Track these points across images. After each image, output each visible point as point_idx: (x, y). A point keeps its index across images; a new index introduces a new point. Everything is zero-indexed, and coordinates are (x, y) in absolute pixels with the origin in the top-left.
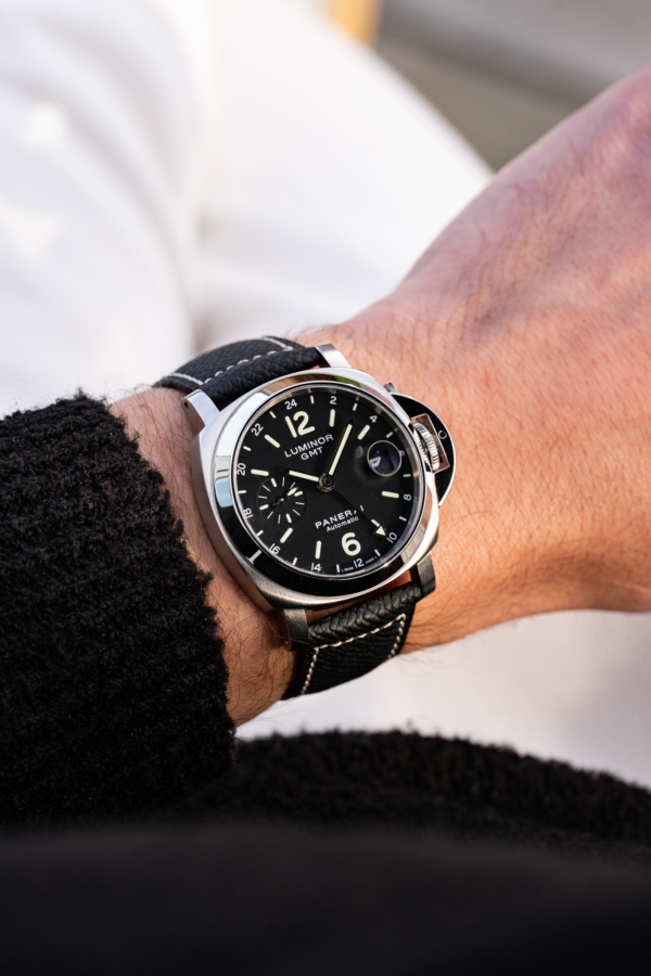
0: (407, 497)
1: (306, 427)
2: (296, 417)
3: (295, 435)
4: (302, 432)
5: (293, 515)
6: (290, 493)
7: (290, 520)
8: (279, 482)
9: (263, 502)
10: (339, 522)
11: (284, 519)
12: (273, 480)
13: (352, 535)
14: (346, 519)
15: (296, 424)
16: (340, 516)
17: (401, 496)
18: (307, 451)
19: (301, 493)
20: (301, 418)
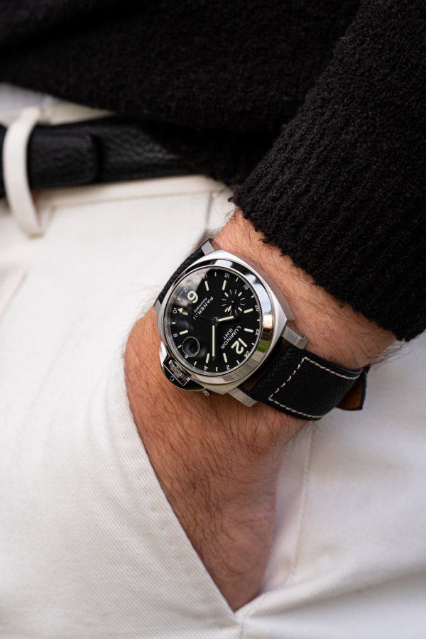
0: (176, 335)
1: (236, 346)
2: (242, 348)
3: (239, 339)
4: (237, 343)
5: (225, 297)
6: (230, 308)
7: (226, 294)
8: (238, 311)
9: (241, 296)
10: (202, 306)
11: (229, 293)
12: (241, 310)
13: (194, 302)
14: (200, 308)
15: (241, 345)
16: (203, 309)
17: (178, 334)
18: (231, 334)
19: (226, 311)
20: (240, 350)
